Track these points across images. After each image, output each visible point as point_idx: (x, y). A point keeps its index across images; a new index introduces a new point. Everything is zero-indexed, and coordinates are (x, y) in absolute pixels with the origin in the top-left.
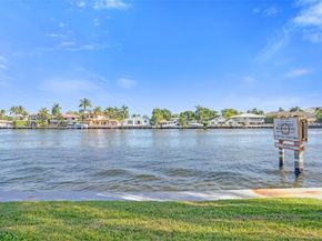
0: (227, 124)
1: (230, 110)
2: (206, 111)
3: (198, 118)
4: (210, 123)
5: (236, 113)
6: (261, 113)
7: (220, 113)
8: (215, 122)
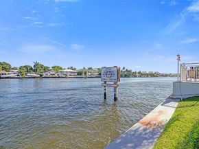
0: (56, 75)
1: (58, 67)
2: (42, 66)
3: (35, 71)
4: (44, 75)
5: (61, 69)
6: (75, 69)
7: (51, 68)
8: (49, 74)
